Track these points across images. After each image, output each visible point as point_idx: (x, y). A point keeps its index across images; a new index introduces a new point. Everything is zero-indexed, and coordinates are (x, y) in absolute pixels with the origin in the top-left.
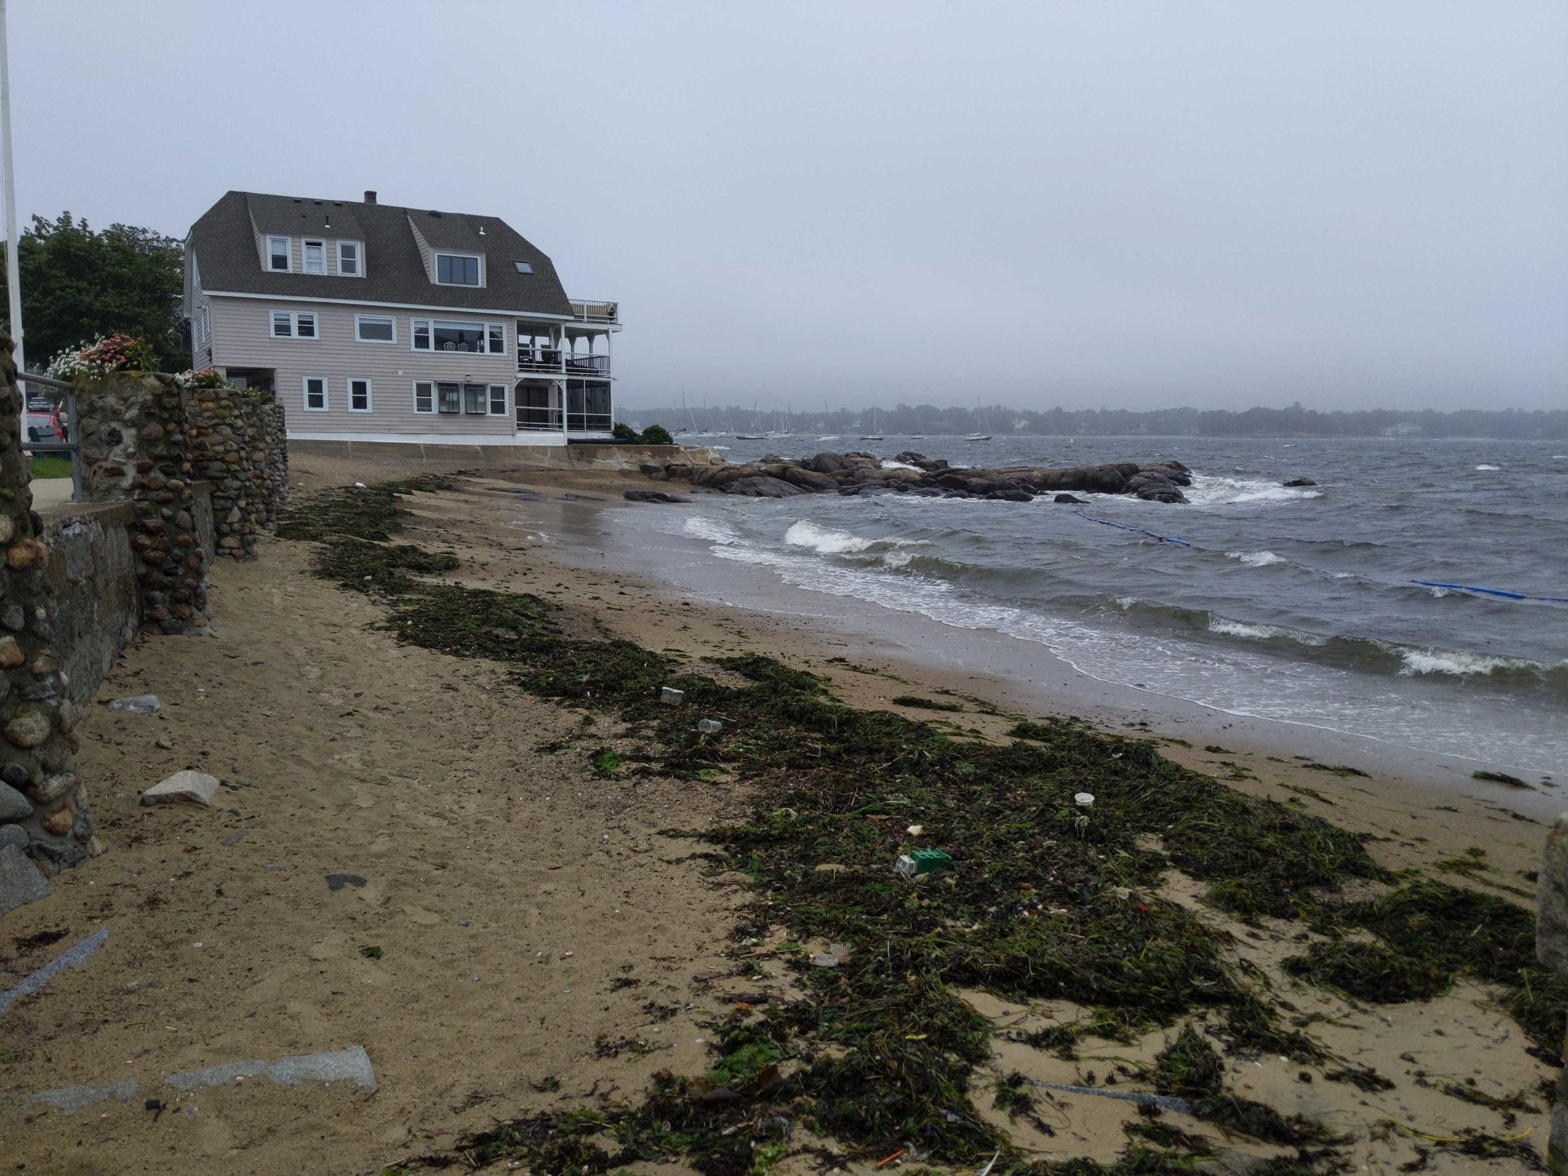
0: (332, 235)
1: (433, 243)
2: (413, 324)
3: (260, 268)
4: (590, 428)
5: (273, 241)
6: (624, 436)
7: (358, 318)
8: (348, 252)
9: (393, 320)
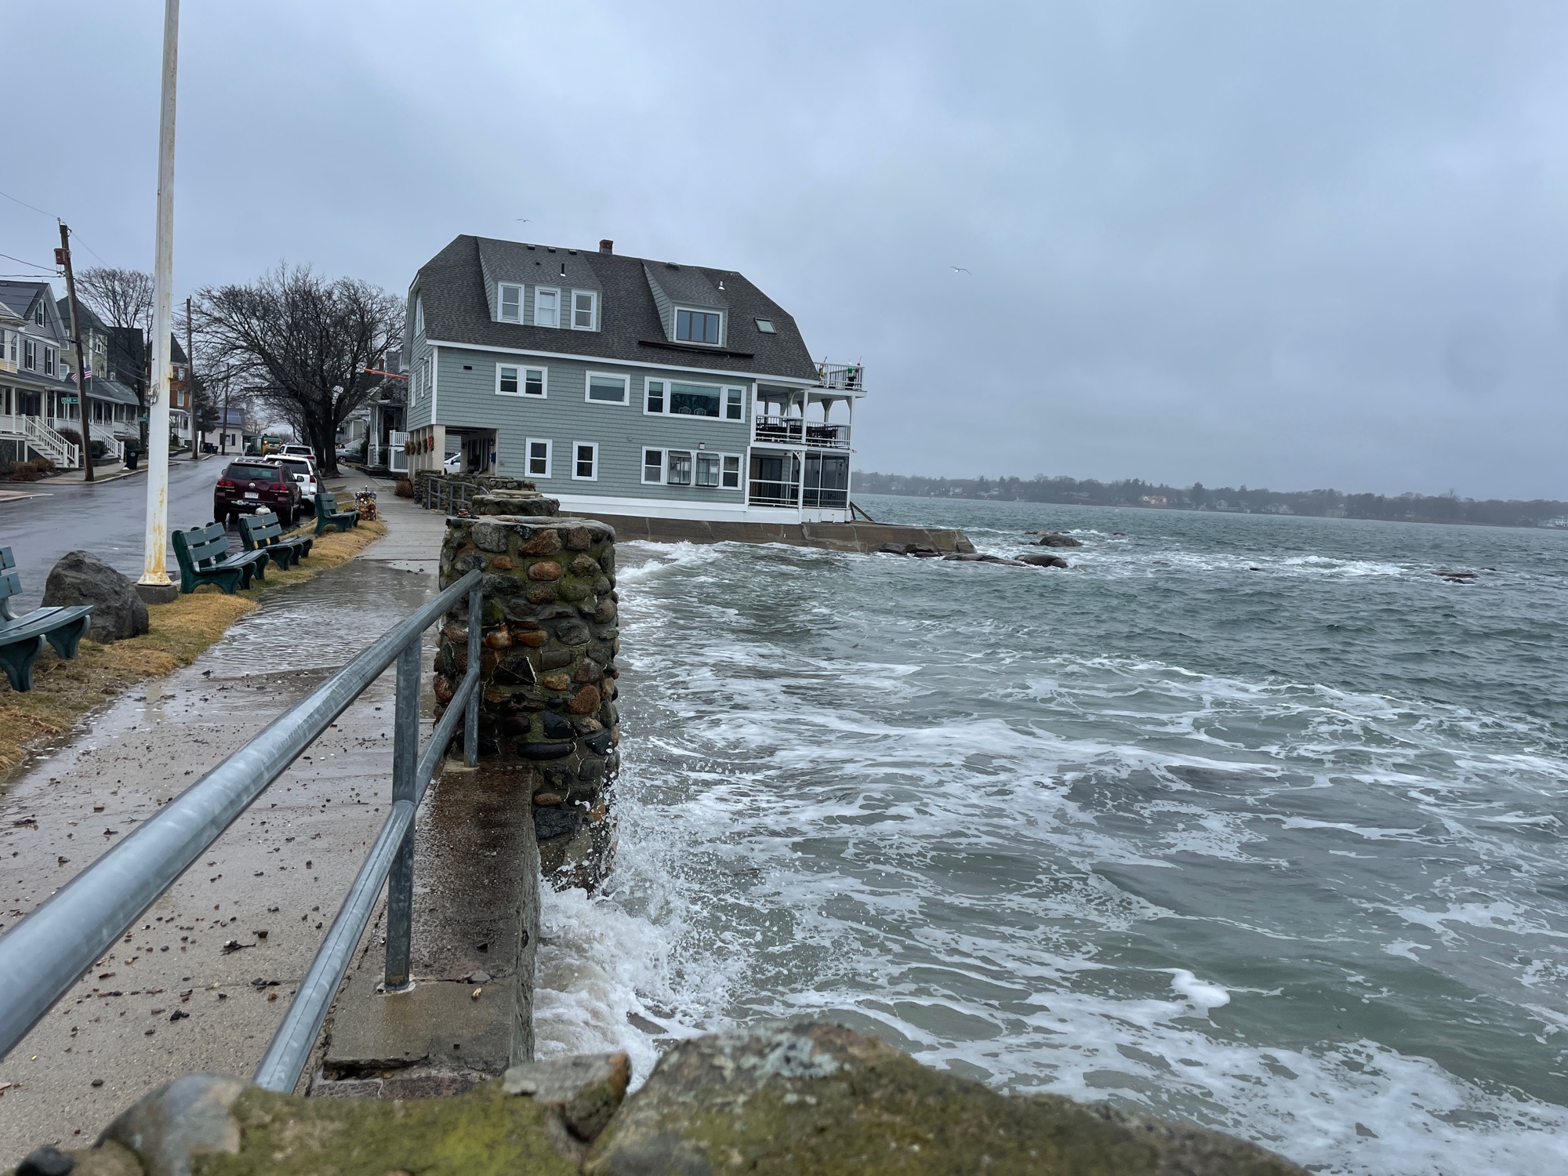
0: (567, 285)
1: (673, 298)
2: (647, 385)
3: (491, 318)
4: (824, 504)
5: (506, 289)
7: (589, 376)
8: (583, 303)
9: (626, 380)
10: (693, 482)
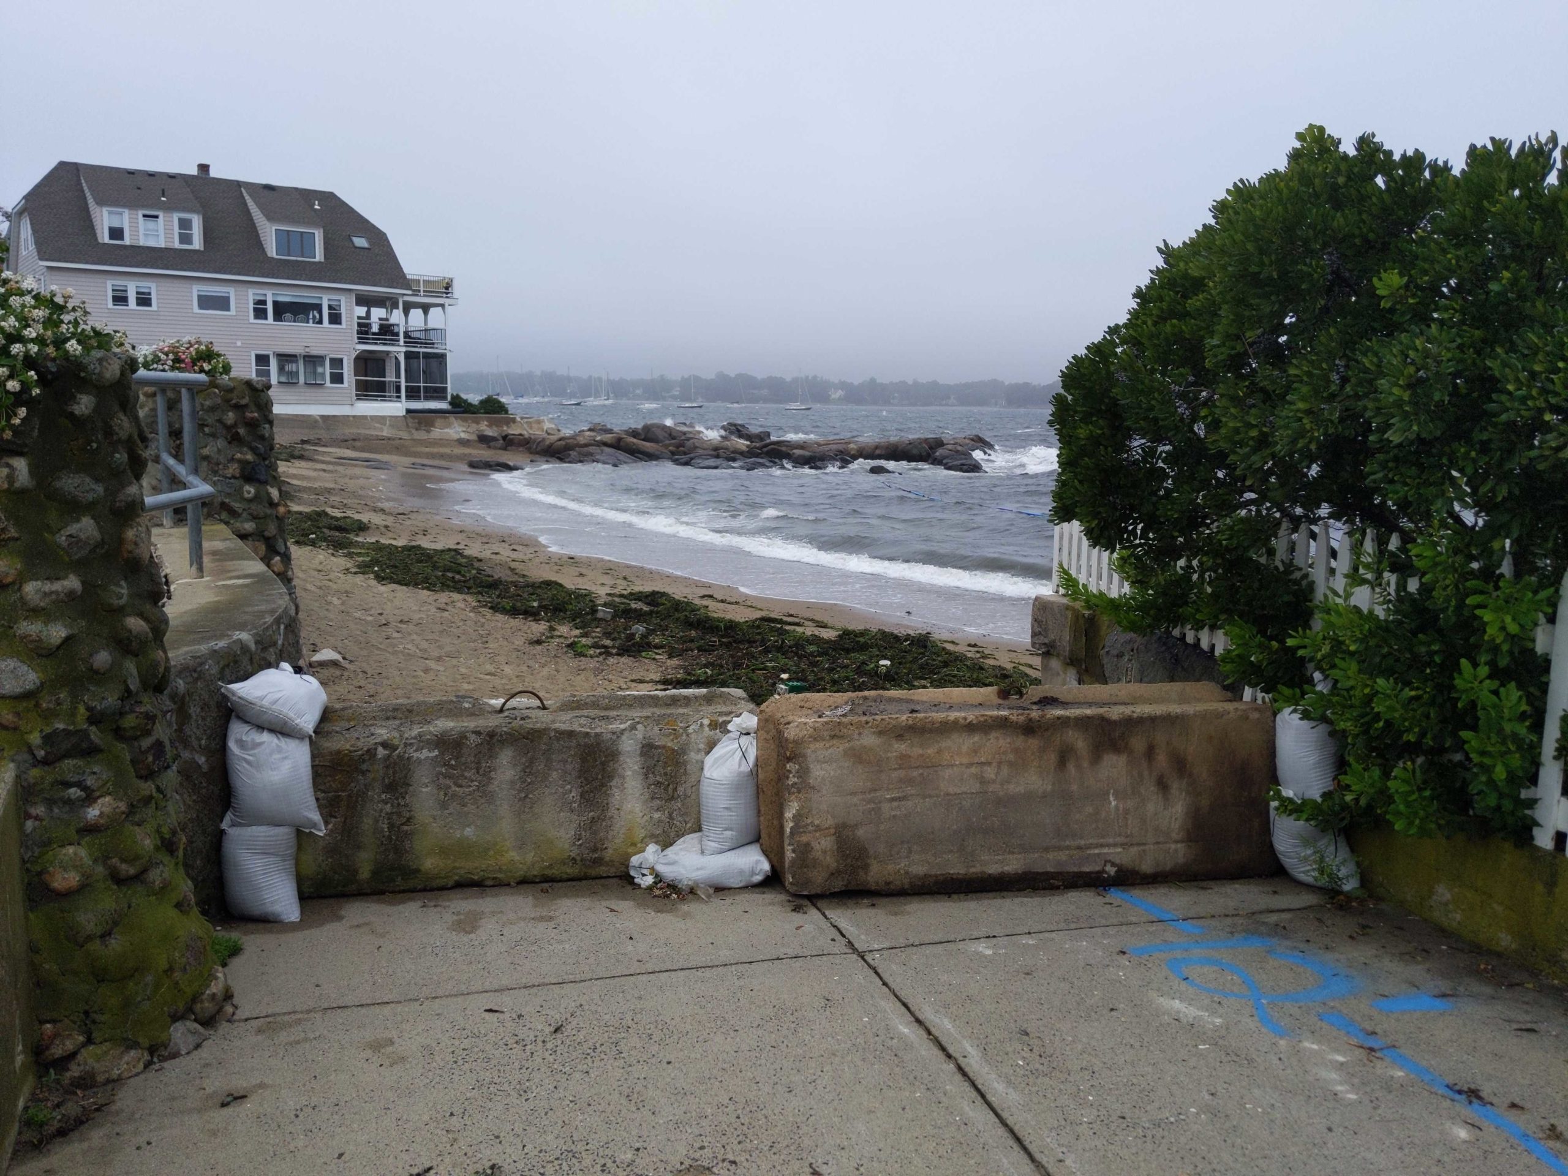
0: (169, 208)
1: (270, 218)
2: (251, 295)
3: (96, 239)
4: (427, 398)
5: (110, 213)
6: (460, 407)
7: (196, 290)
8: (185, 224)
9: (231, 292)
10: (302, 380)
